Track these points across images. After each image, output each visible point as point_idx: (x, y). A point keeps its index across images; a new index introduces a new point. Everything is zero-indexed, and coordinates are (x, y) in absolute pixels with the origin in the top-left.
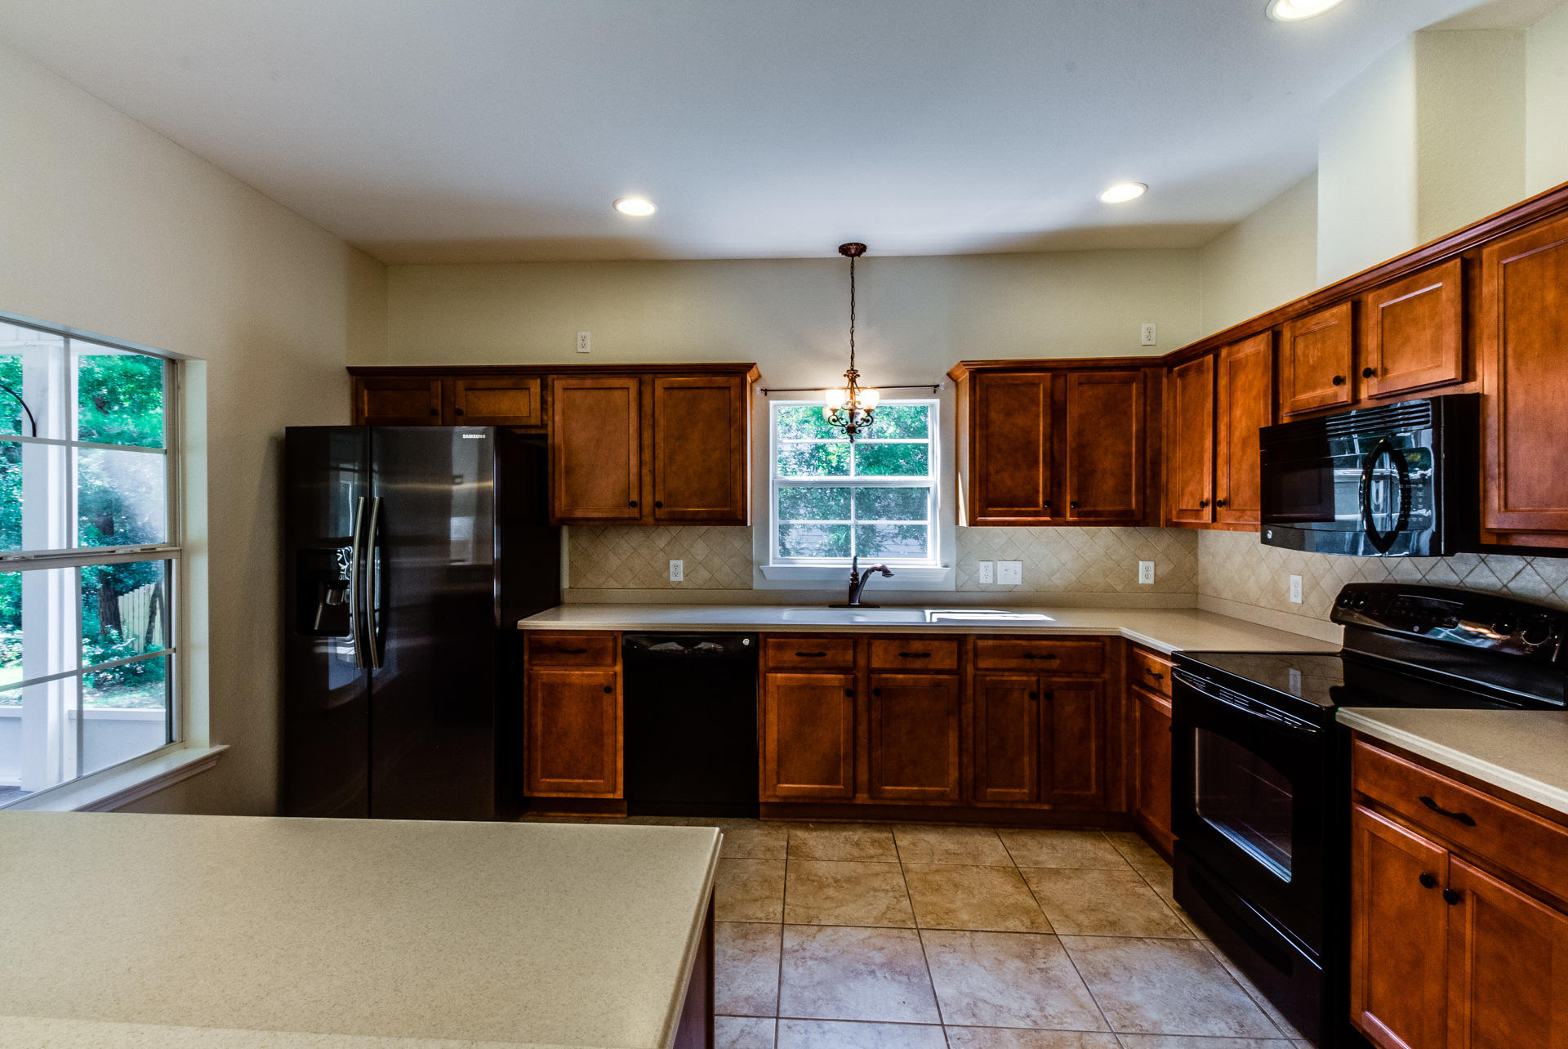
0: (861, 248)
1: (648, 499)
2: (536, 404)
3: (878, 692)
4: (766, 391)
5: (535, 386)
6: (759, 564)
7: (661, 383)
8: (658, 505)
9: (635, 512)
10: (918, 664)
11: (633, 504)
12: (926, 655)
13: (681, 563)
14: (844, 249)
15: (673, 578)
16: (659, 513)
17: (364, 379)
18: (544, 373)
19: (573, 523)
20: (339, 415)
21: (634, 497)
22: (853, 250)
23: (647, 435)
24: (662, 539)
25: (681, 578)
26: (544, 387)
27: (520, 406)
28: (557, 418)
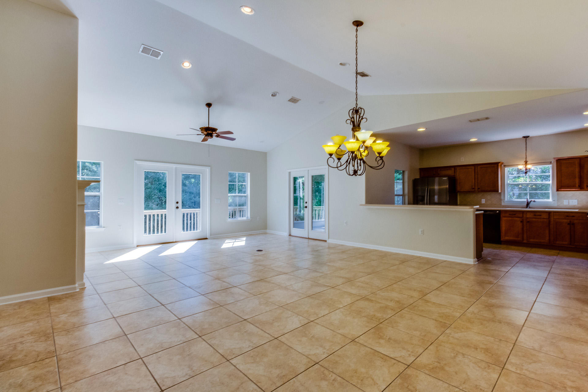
0: (528, 137)
1: (476, 188)
2: (453, 172)
3: (528, 222)
4: (505, 166)
5: (453, 169)
6: (503, 200)
7: (479, 167)
8: (479, 189)
9: (473, 190)
10: (538, 217)
11: (473, 189)
12: (540, 215)
13: (484, 200)
14: (524, 137)
15: (482, 203)
16: (479, 190)
17: (422, 170)
18: (455, 167)
19: (460, 192)
20: (418, 177)
21: (474, 187)
22: (526, 137)
23: (476, 176)
24: (480, 195)
25: (484, 202)
26: (455, 169)
27: (451, 172)
28: (458, 174)
